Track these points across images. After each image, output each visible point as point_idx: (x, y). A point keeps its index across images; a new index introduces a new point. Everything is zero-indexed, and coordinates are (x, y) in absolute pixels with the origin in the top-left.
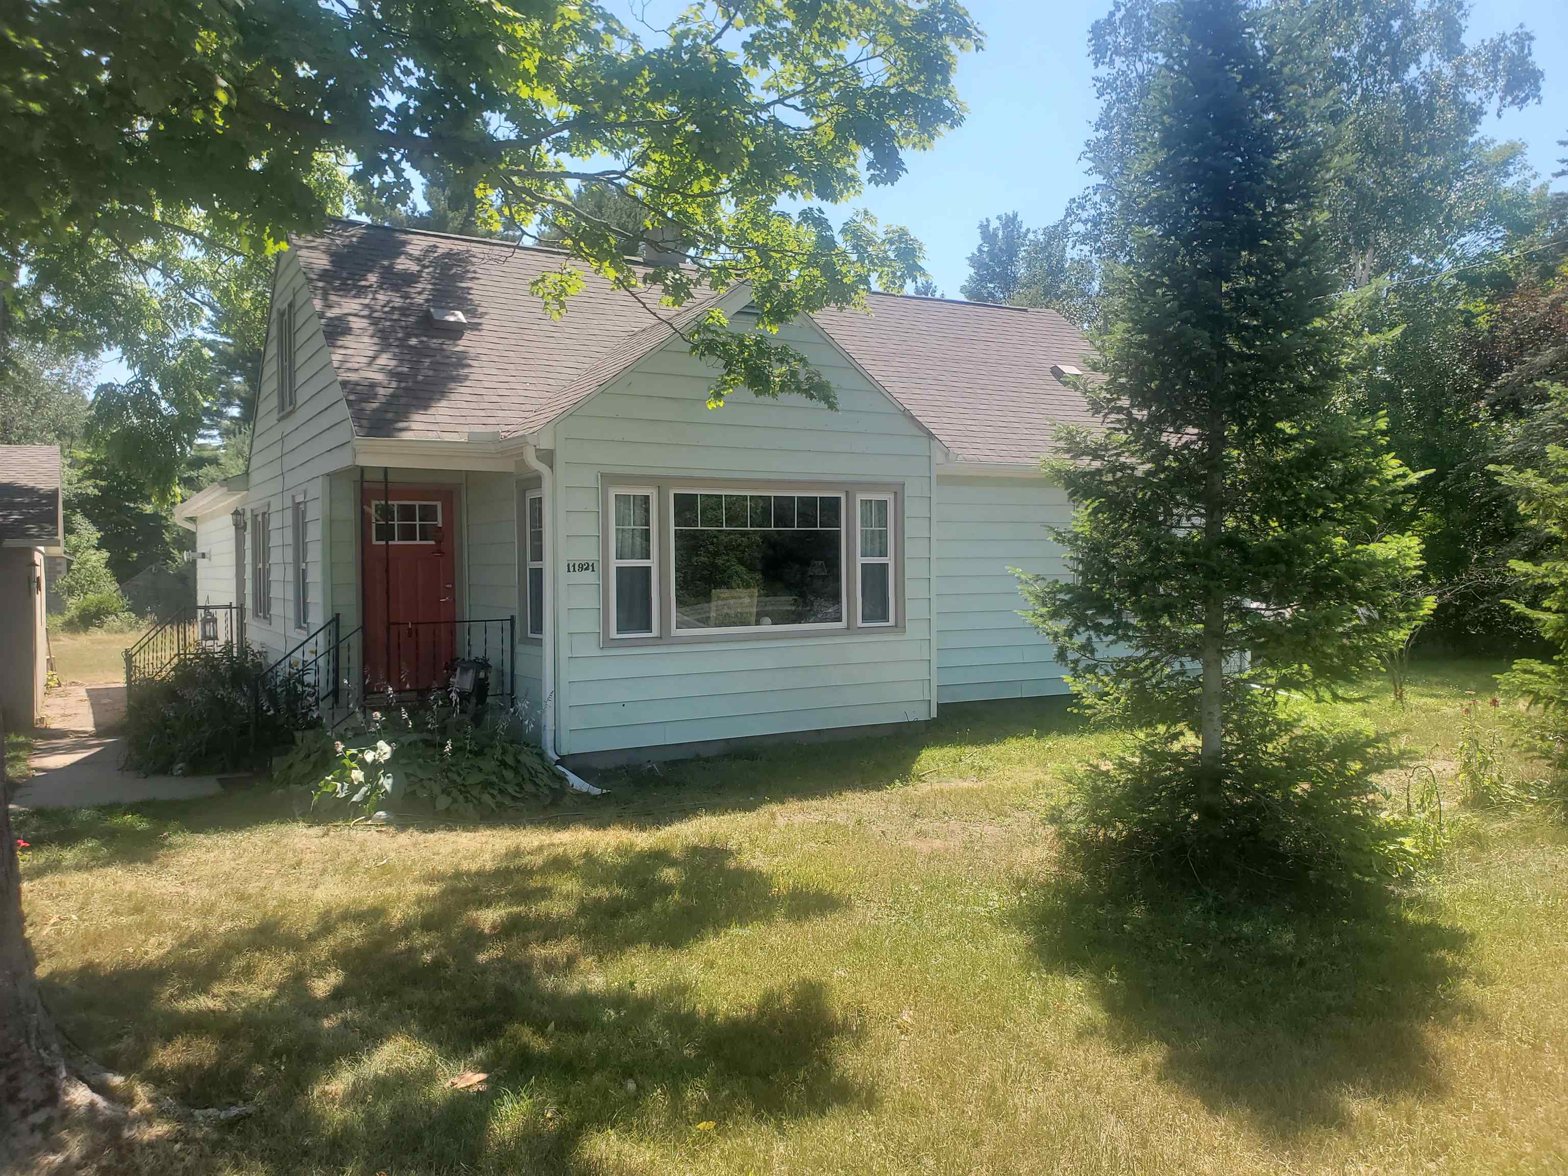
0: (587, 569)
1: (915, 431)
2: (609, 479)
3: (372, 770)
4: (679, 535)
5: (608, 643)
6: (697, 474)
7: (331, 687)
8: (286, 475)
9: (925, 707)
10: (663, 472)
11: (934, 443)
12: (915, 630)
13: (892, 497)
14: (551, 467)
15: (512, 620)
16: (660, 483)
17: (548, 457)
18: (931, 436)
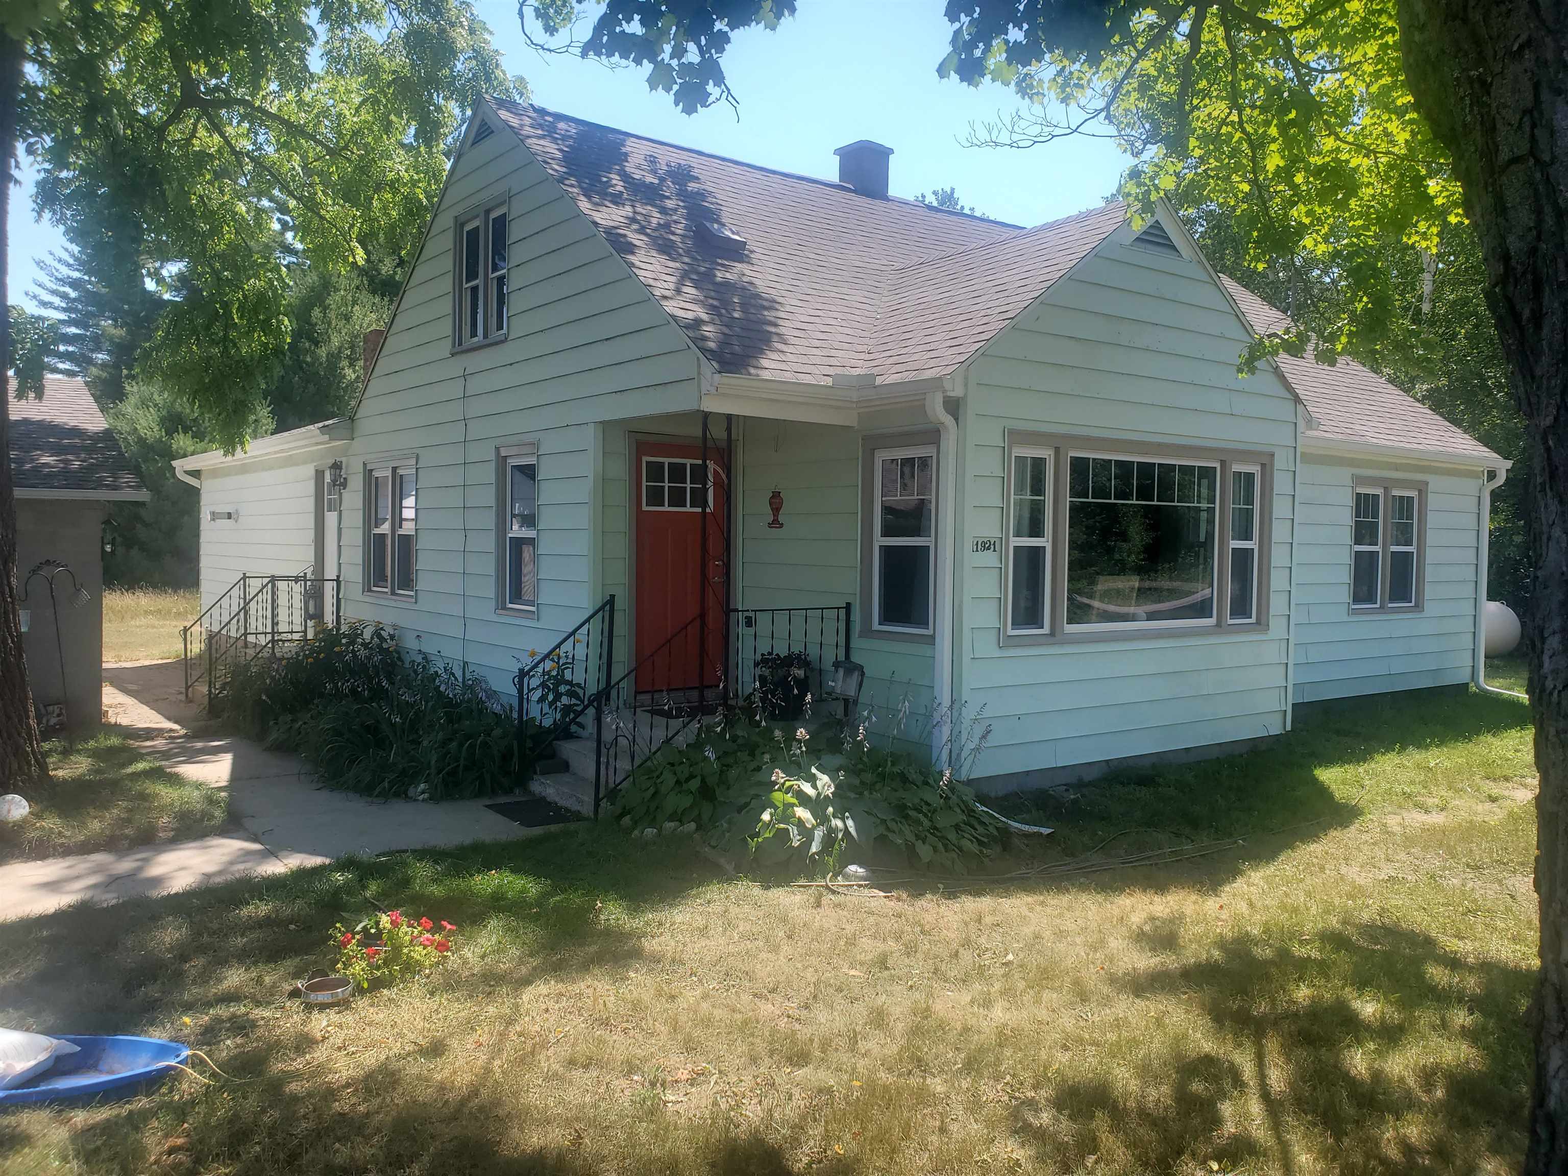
0: (989, 548)
1: (1284, 393)
2: (1015, 436)
3: (816, 805)
4: (1074, 508)
5: (1005, 642)
6: (1096, 433)
7: (603, 685)
8: (470, 423)
9: (1278, 718)
10: (1063, 430)
11: (1300, 408)
12: (1277, 627)
13: (1259, 468)
14: (957, 420)
15: (848, 607)
16: (1058, 443)
17: (954, 407)
18: (1297, 400)
